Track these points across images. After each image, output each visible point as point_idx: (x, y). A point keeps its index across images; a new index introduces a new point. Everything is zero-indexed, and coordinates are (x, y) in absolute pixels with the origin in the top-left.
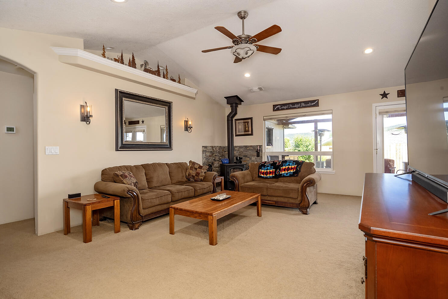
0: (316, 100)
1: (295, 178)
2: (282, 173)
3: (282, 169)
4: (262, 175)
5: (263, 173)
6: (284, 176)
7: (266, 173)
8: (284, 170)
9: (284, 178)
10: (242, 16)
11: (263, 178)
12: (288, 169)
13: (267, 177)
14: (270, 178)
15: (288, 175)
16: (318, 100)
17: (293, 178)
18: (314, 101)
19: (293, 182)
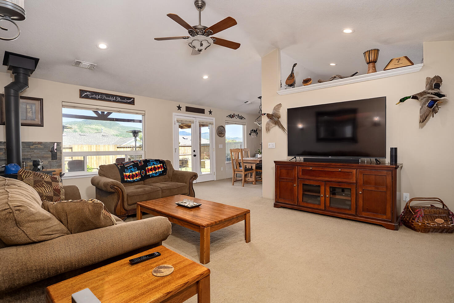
0: (132, 98)
1: (163, 177)
2: (150, 173)
3: (148, 170)
4: (129, 180)
5: (129, 177)
6: (153, 177)
7: (133, 176)
8: (151, 170)
9: (152, 179)
10: (199, 5)
11: (130, 182)
12: (155, 169)
13: (135, 180)
14: (138, 181)
15: (158, 175)
16: (134, 98)
17: (161, 177)
18: (130, 98)
19: (161, 181)
